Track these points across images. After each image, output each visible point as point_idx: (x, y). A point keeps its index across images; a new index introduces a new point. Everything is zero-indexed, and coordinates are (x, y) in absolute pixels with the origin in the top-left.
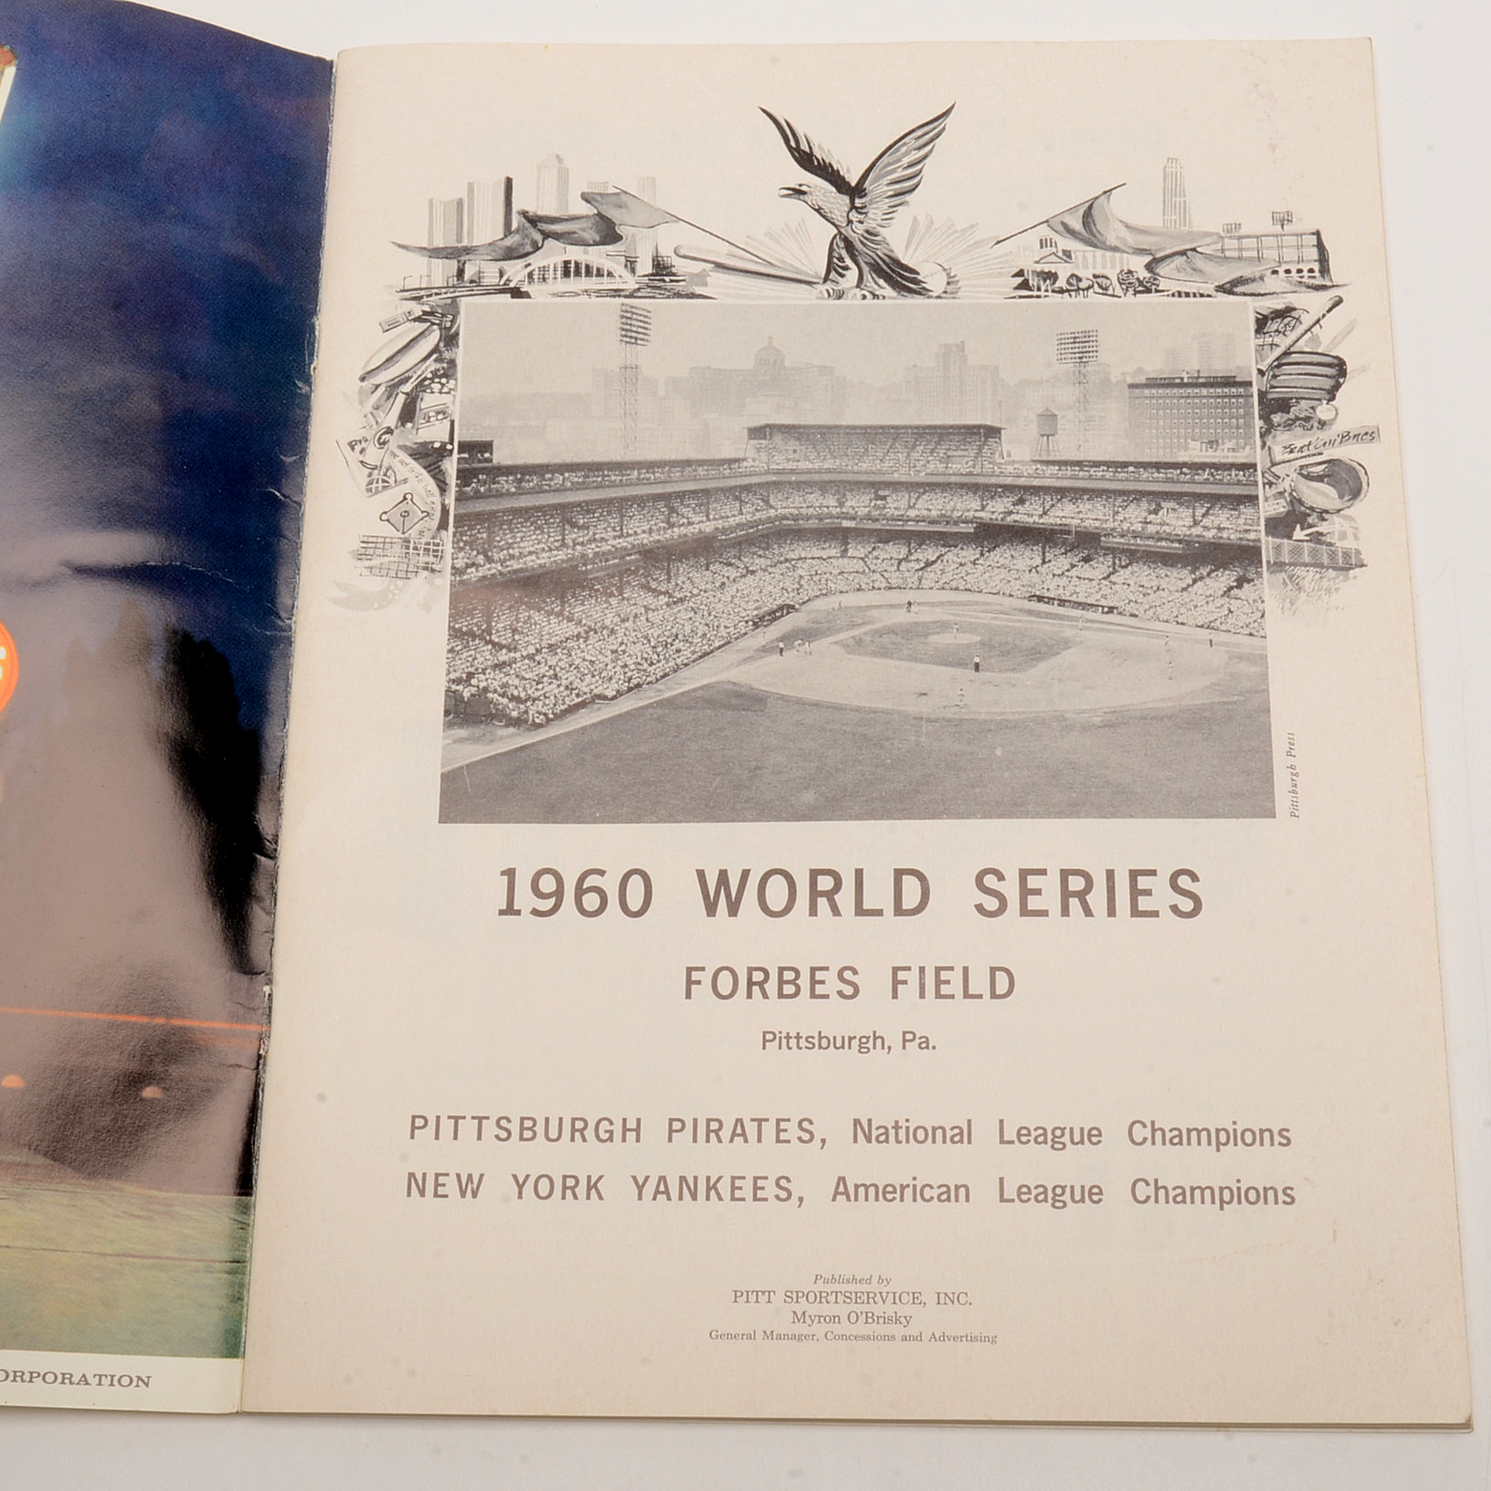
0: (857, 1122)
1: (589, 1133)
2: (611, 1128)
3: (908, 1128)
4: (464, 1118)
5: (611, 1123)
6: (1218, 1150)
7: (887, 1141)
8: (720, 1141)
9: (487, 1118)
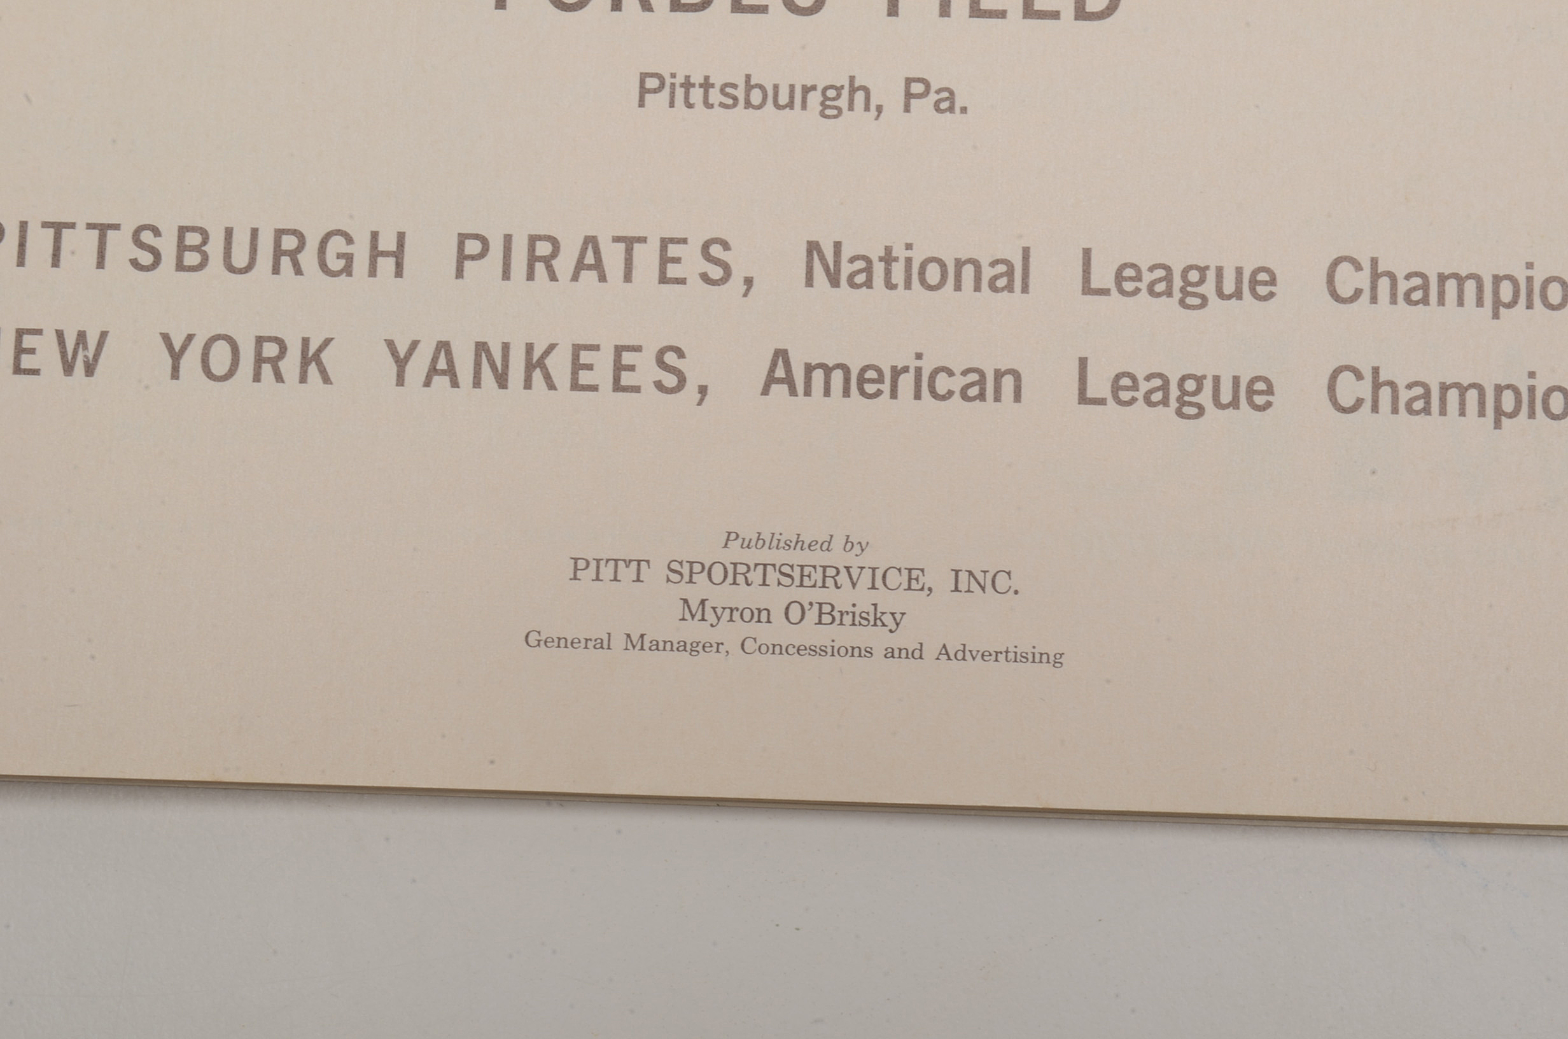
0: (813, 248)
1: (308, 259)
2: (346, 249)
3: (909, 261)
4: (72, 226)
5: (350, 240)
6: (1496, 316)
7: (868, 284)
8: (553, 277)
9: (116, 227)
